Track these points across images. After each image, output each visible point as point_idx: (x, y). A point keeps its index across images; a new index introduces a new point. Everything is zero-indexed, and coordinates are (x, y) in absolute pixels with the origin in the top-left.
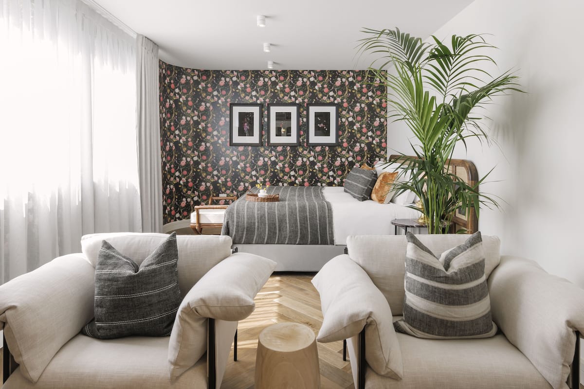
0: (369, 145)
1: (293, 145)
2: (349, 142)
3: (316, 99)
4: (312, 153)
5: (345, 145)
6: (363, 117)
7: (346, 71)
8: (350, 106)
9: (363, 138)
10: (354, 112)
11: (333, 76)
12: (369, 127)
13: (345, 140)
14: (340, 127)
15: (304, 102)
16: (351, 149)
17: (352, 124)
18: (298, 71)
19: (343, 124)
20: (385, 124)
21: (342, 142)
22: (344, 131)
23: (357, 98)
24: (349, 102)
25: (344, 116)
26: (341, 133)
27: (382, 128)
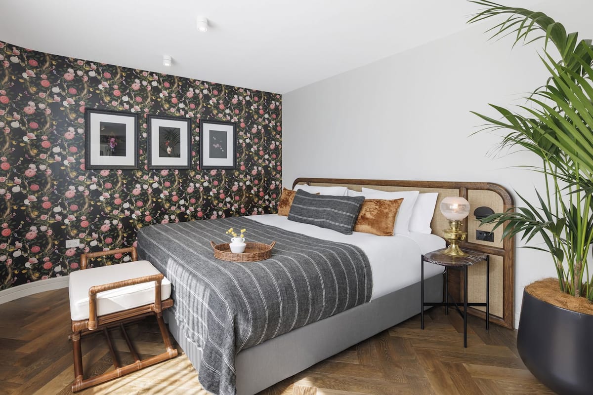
0: (266, 168)
1: (183, 168)
2: (246, 165)
3: (210, 116)
4: (207, 178)
5: (243, 168)
6: (260, 139)
7: (243, 88)
8: (248, 126)
9: (260, 161)
10: (251, 134)
11: (229, 91)
12: (266, 149)
13: (242, 163)
14: (237, 148)
15: (196, 117)
16: (248, 172)
17: (249, 146)
18: (189, 79)
19: (240, 146)
20: (280, 148)
21: (240, 165)
22: (241, 154)
23: (254, 119)
24: (246, 122)
25: (241, 137)
26: (238, 155)
27: (278, 151)
